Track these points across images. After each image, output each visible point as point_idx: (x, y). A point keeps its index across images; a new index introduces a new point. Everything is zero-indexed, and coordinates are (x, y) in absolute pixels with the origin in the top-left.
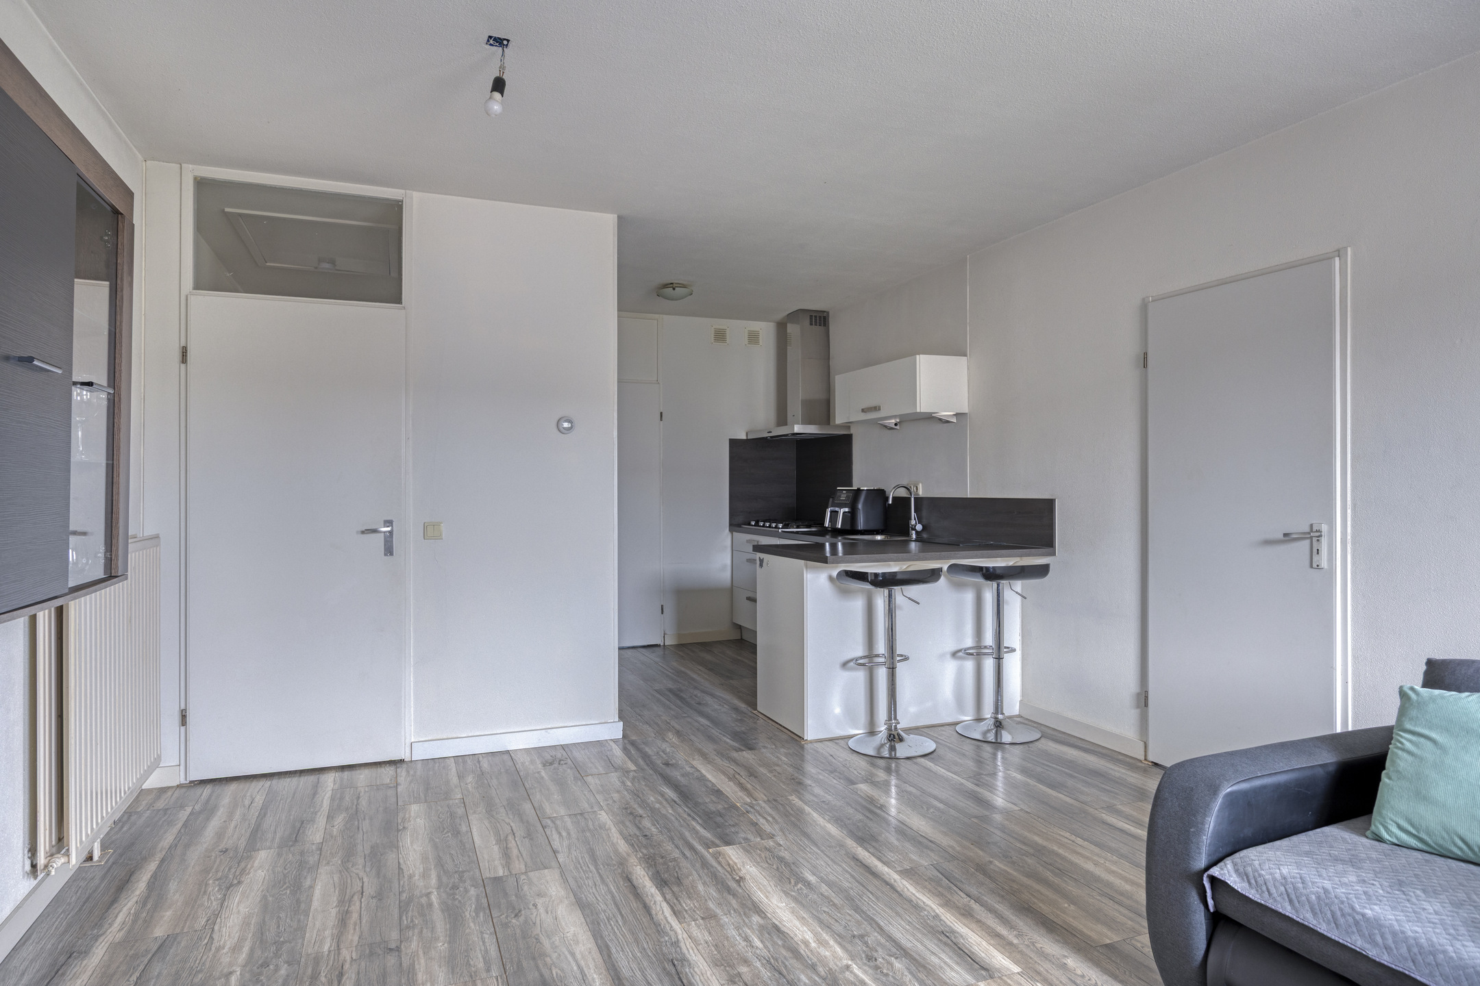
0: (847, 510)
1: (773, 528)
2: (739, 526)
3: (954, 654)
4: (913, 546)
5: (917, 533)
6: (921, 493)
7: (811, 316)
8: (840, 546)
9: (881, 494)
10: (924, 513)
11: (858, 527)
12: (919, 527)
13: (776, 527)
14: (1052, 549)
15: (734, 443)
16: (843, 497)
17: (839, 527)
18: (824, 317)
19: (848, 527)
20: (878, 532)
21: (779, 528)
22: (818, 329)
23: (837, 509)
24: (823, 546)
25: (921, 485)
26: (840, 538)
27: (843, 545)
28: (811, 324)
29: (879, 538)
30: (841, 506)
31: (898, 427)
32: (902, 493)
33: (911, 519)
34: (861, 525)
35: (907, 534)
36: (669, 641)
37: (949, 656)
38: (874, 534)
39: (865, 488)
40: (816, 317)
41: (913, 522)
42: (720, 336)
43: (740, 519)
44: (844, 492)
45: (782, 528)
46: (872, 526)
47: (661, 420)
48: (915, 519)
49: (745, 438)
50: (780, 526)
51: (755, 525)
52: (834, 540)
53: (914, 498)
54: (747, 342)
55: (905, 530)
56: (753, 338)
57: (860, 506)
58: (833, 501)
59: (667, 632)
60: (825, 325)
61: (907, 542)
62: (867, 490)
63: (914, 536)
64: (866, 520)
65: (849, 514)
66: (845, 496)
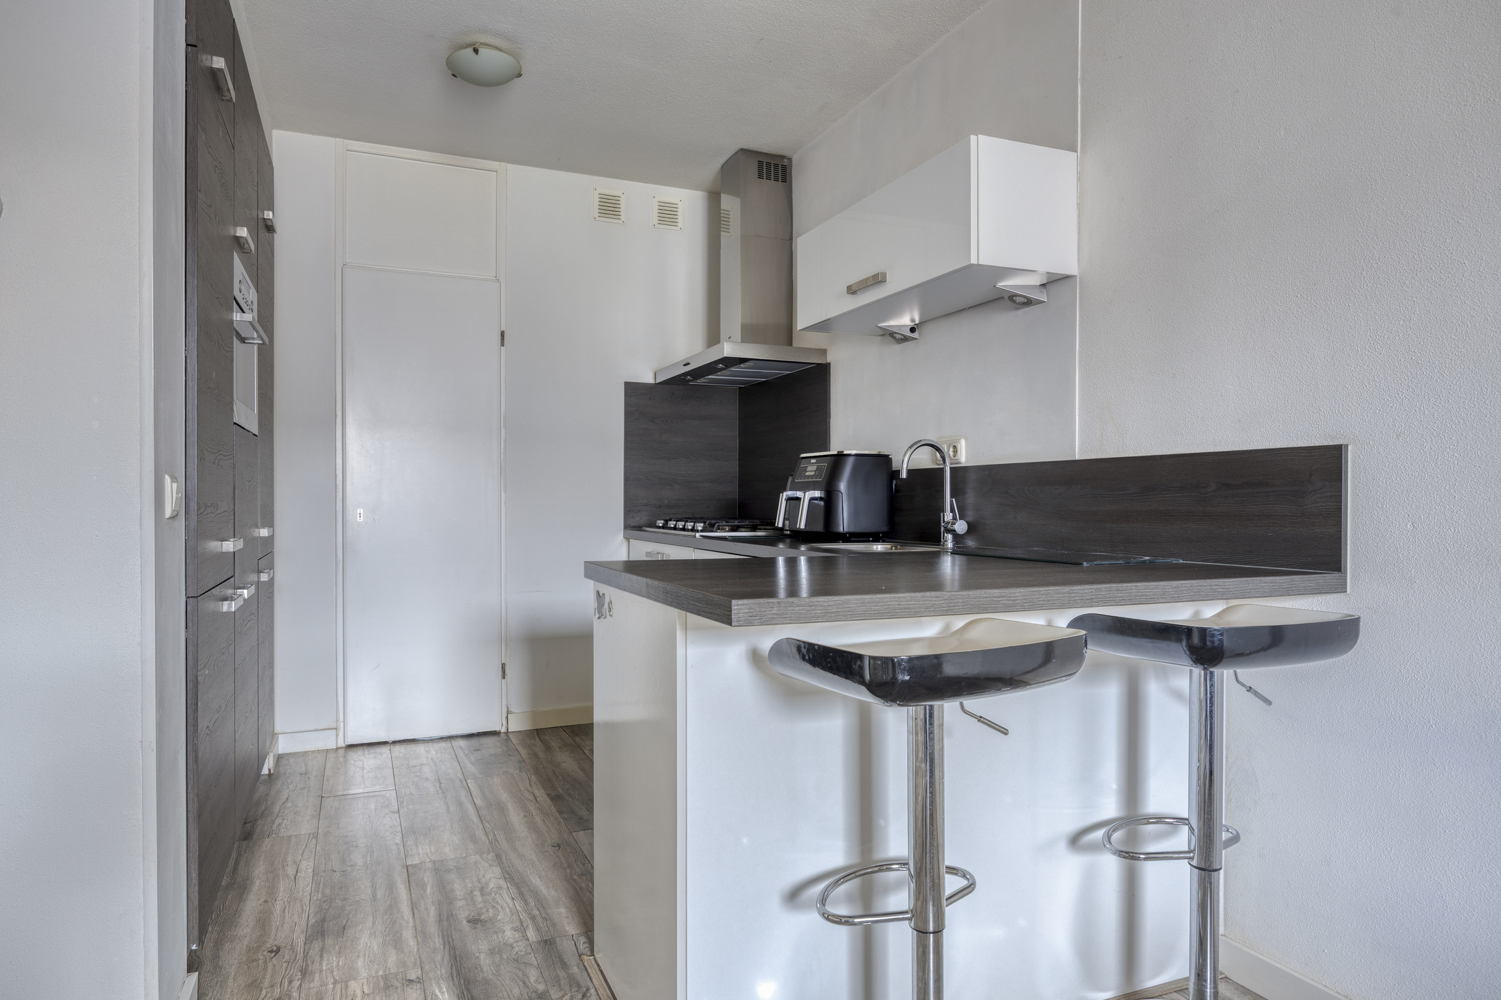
0: (817, 494)
1: (688, 530)
2: (639, 528)
3: (1076, 840)
4: (949, 566)
5: (957, 537)
6: (964, 459)
7: (760, 163)
8: (803, 563)
9: (882, 461)
10: (971, 498)
11: (838, 526)
12: (961, 527)
13: (693, 530)
14: (1337, 575)
15: (632, 390)
16: (811, 470)
17: (802, 527)
18: (784, 167)
19: (819, 527)
20: (876, 538)
21: (698, 531)
22: (771, 186)
23: (799, 494)
24: (771, 562)
25: (963, 442)
26: (803, 548)
27: (810, 561)
28: (760, 177)
29: (879, 547)
30: (805, 487)
31: (915, 335)
32: (924, 459)
33: (943, 511)
34: (844, 520)
35: (935, 539)
36: (516, 725)
37: (1062, 845)
38: (869, 541)
39: (854, 452)
40: (768, 164)
41: (948, 516)
42: (609, 207)
43: (642, 518)
44: (813, 461)
45: (702, 531)
46: (864, 526)
47: (503, 345)
48: (952, 510)
49: (651, 381)
50: (700, 526)
51: (663, 527)
52: (792, 553)
53: (950, 468)
54: (655, 220)
55: (931, 534)
56: (667, 214)
57: (843, 486)
58: (793, 481)
59: (512, 709)
60: (784, 180)
61: (937, 555)
62: (856, 455)
63: (950, 545)
64: (855, 513)
65: (822, 503)
66: (814, 468)
